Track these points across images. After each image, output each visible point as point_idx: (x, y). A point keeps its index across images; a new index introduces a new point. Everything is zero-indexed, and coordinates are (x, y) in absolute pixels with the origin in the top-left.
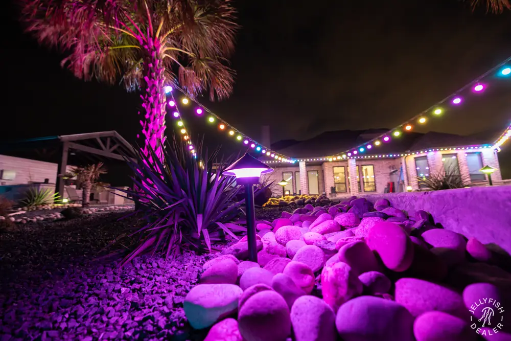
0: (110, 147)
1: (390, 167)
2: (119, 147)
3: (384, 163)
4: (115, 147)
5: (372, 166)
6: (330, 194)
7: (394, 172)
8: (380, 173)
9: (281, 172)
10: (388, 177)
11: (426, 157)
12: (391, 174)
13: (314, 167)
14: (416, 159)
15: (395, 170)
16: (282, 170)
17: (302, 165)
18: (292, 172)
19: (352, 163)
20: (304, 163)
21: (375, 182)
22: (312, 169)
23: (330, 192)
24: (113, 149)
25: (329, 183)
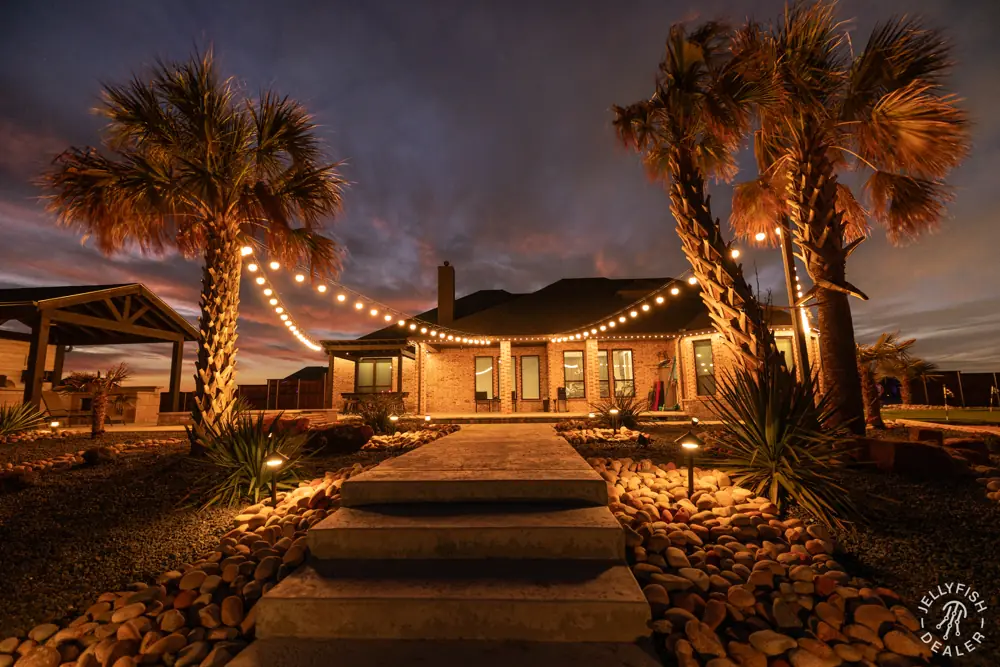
0: (131, 314)
1: (659, 355)
2: (148, 313)
3: (650, 346)
4: (141, 313)
5: (630, 353)
6: (555, 401)
7: (664, 364)
8: (640, 365)
9: (472, 357)
10: (656, 371)
11: (710, 340)
12: (661, 366)
13: (534, 349)
14: (695, 344)
15: (667, 360)
16: (476, 352)
17: (505, 347)
18: (492, 357)
19: (592, 346)
20: (508, 344)
21: (633, 380)
22: (529, 353)
23: (556, 397)
24: (135, 317)
25: (555, 381)
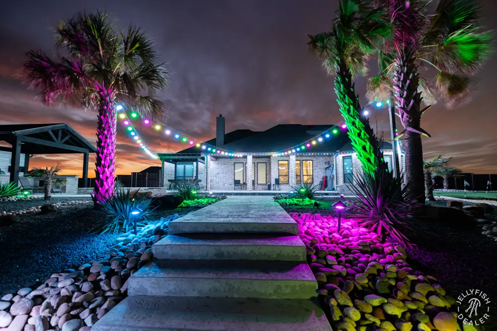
0: (62, 138)
1: (326, 163)
2: (71, 138)
3: (321, 159)
4: (67, 138)
5: (311, 162)
6: (274, 185)
7: (328, 167)
8: (317, 168)
9: (233, 163)
10: (324, 171)
11: (351, 156)
12: (326, 169)
13: (264, 159)
14: (344, 158)
15: (329, 166)
16: (235, 160)
18: (243, 163)
19: (293, 158)
20: (251, 157)
21: (312, 175)
22: (261, 161)
23: (274, 183)
24: (64, 140)
25: (274, 175)
